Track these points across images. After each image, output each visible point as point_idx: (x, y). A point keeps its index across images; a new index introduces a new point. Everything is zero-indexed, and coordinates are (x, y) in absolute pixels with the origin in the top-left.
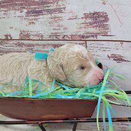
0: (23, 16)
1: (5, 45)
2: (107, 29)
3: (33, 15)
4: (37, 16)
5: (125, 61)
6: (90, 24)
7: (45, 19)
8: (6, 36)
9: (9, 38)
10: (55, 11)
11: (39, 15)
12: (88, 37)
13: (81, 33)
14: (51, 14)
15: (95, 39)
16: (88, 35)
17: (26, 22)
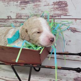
0: (18, 5)
1: (7, 22)
2: (67, 11)
3: (24, 4)
5: (78, 32)
6: (57, 8)
7: (31, 6)
8: (8, 17)
9: (10, 18)
10: (36, 1)
11: (27, 4)
13: (51, 14)
14: (34, 3)
15: (59, 18)
16: (55, 15)
17: (20, 8)
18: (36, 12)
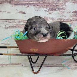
0: (47, 11)
4: (53, 11)
6: (75, 15)
7: (57, 12)
10: (62, 9)
12: (73, 20)
13: (71, 19)
17: (48, 13)
18: (60, 17)
